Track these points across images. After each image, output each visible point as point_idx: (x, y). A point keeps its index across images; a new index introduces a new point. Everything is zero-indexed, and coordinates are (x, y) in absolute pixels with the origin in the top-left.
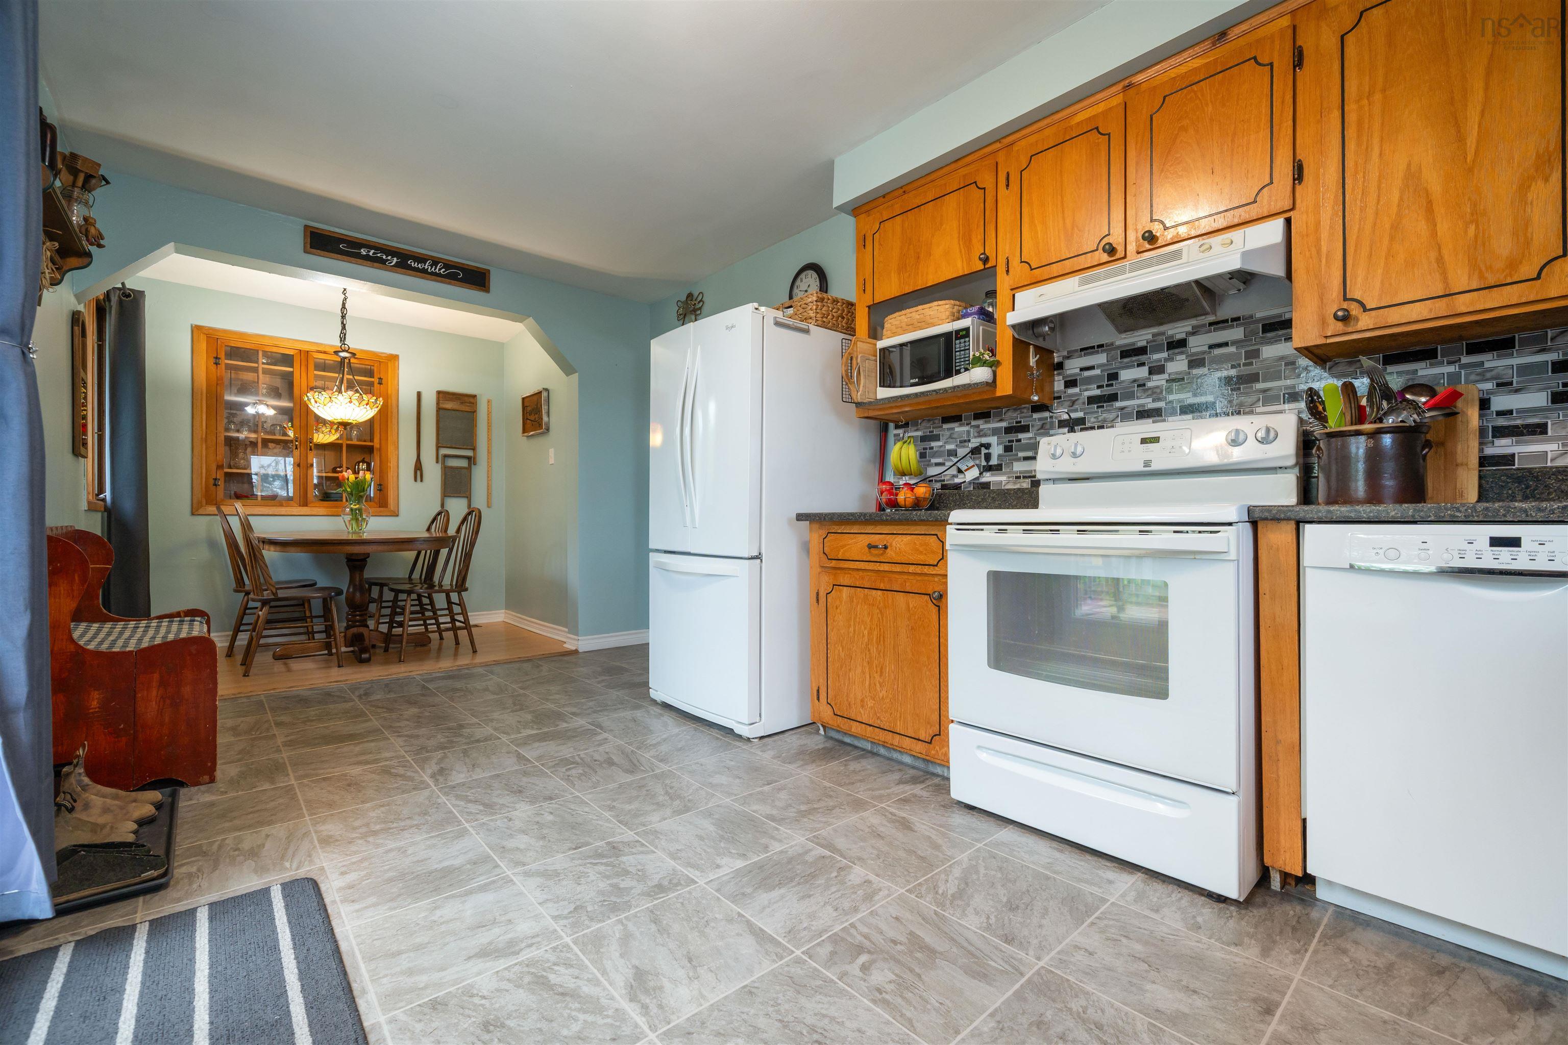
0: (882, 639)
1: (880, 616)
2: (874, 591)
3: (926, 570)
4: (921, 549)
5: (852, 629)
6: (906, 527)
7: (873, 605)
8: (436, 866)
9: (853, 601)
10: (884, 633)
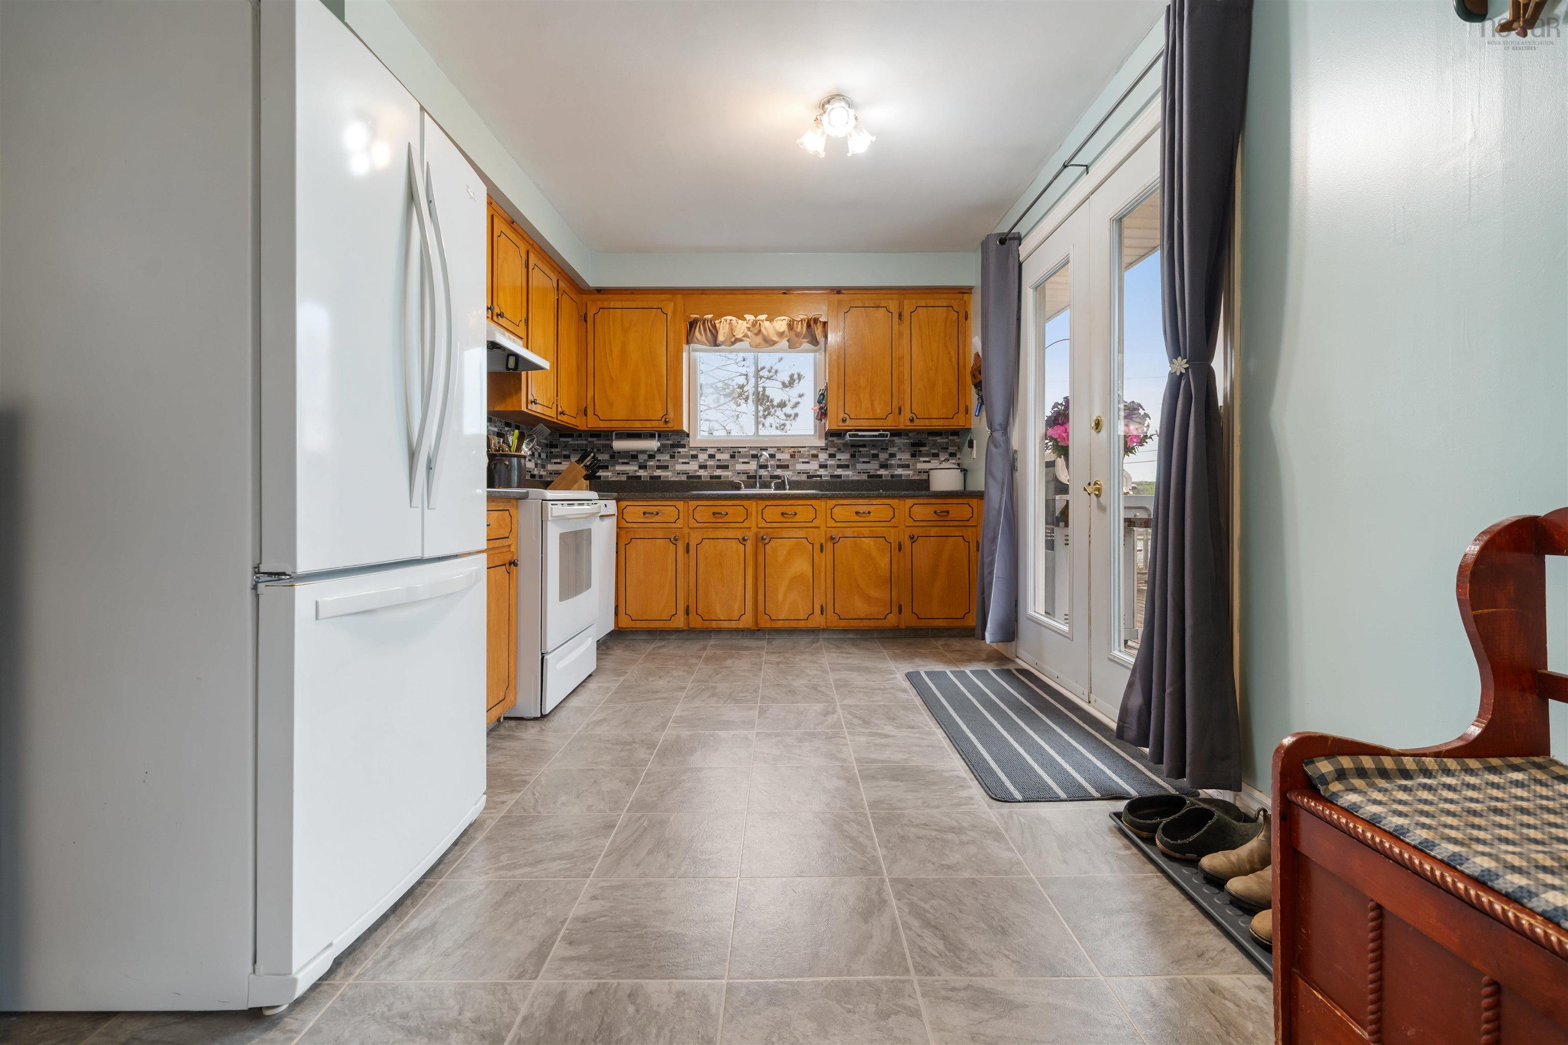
3: (504, 542)
4: (502, 524)
8: (902, 784)
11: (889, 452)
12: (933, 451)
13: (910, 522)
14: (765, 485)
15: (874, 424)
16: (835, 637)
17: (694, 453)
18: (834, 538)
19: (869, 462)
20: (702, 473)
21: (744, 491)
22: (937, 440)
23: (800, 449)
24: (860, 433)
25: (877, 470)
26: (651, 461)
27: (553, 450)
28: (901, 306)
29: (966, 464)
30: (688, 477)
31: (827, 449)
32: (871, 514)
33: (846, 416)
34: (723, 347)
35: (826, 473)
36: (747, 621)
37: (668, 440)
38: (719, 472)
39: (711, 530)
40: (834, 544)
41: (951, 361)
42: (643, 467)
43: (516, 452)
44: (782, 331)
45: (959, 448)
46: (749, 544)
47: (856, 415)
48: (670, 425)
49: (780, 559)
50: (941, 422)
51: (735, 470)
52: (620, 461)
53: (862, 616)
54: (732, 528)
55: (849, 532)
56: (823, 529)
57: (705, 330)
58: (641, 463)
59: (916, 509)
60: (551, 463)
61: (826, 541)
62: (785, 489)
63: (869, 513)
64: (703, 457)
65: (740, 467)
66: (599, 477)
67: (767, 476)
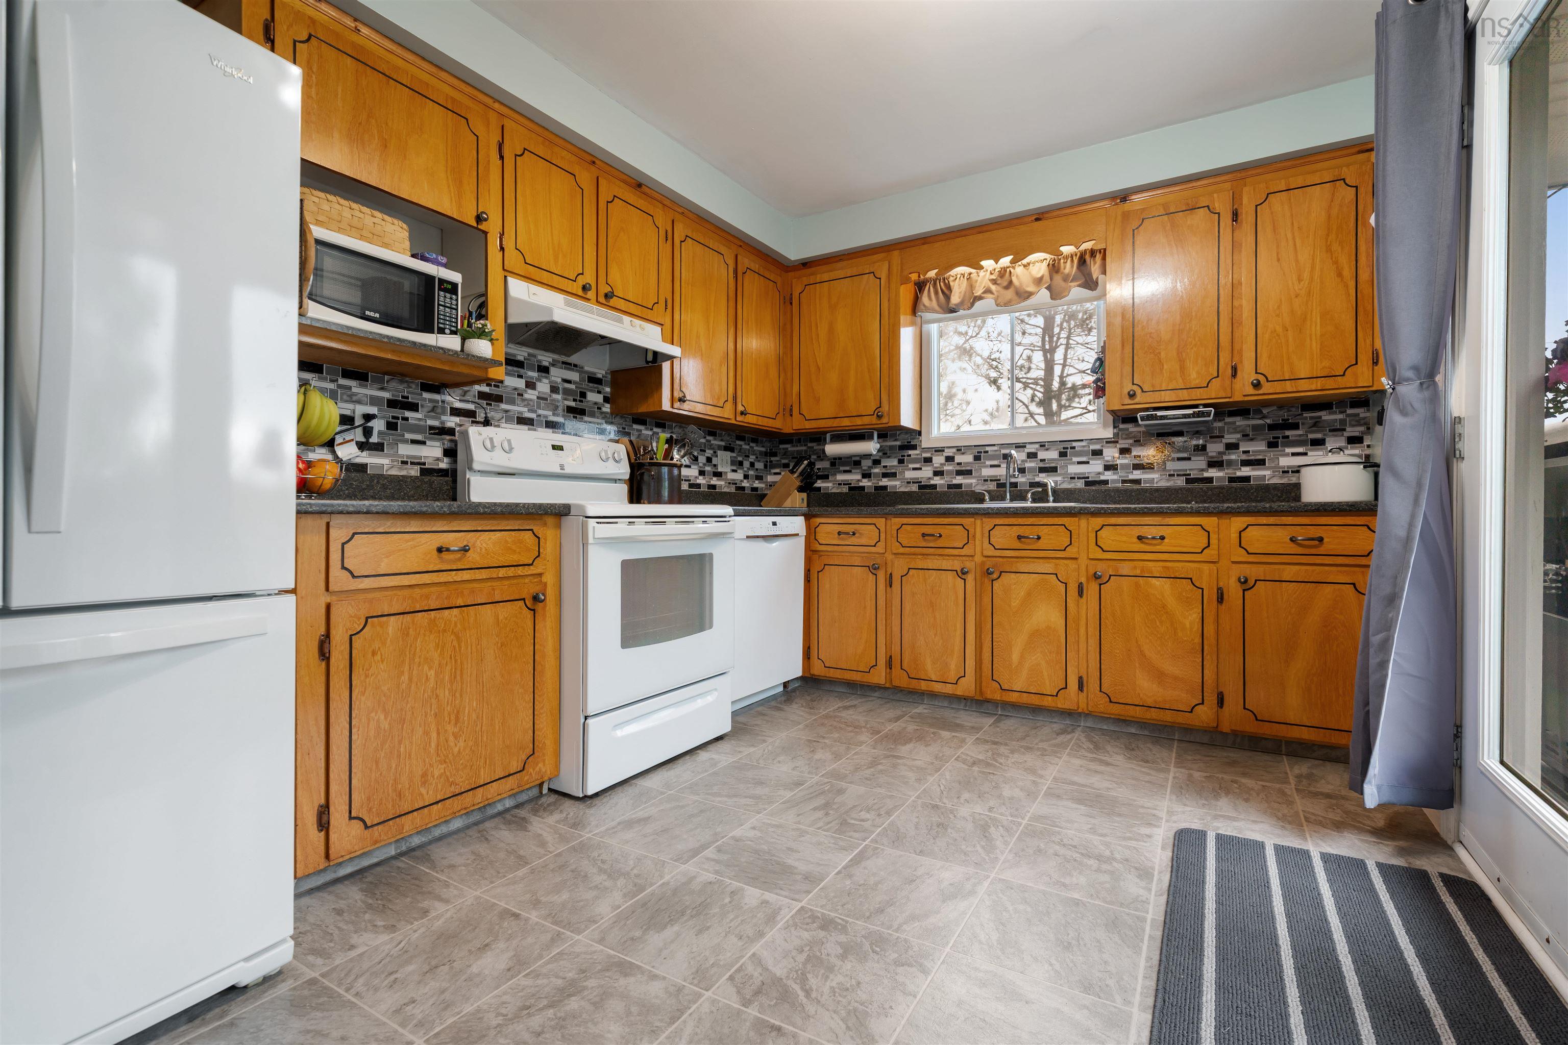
0: (458, 672)
1: (455, 643)
2: (447, 612)
3: (520, 571)
4: (514, 547)
5: (405, 678)
6: (495, 522)
7: (445, 631)
9: (408, 634)
10: (461, 663)
11: (1224, 441)
12: (1311, 436)
13: (1241, 555)
14: (1019, 496)
15: (1185, 396)
16: (1105, 727)
17: (928, 455)
18: (1100, 577)
19: (1189, 459)
20: (937, 481)
21: (988, 505)
22: (1320, 417)
23: (1074, 444)
24: (1159, 413)
25: (1203, 470)
26: (875, 468)
27: (773, 459)
28: (1236, 198)
29: (1378, 454)
30: (921, 487)
31: (1117, 442)
32: (1165, 540)
33: (1135, 388)
34: (961, 312)
35: (1115, 477)
36: (967, 686)
37: (896, 440)
38: (959, 480)
39: (919, 557)
40: (1100, 585)
41: (1340, 275)
42: (866, 475)
43: (663, 459)
44: (1039, 275)
45: (1368, 428)
46: (970, 578)
47: (1153, 386)
48: (885, 420)
49: (1015, 603)
50: (1318, 384)
51: (980, 476)
52: (842, 468)
53: (1150, 702)
54: (948, 556)
55: (1125, 569)
56: (1083, 561)
57: (936, 293)
58: (864, 470)
59: (1253, 533)
60: (771, 474)
61: (1088, 580)
62: (1048, 501)
63: (1162, 538)
64: (938, 460)
65: (987, 472)
66: (819, 489)
67: (1025, 483)
